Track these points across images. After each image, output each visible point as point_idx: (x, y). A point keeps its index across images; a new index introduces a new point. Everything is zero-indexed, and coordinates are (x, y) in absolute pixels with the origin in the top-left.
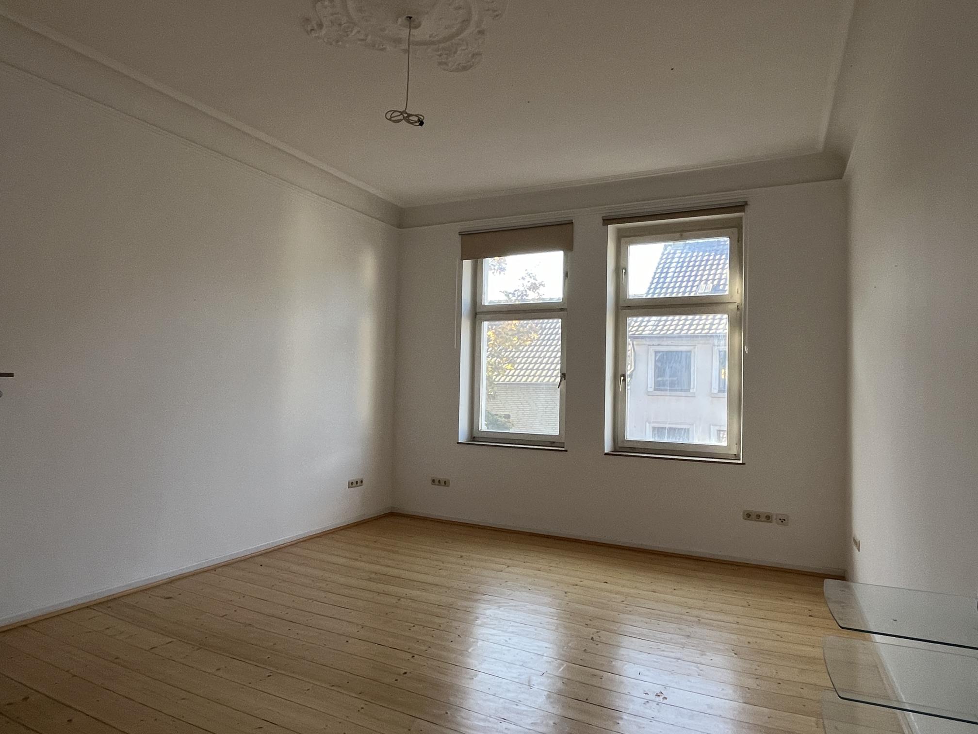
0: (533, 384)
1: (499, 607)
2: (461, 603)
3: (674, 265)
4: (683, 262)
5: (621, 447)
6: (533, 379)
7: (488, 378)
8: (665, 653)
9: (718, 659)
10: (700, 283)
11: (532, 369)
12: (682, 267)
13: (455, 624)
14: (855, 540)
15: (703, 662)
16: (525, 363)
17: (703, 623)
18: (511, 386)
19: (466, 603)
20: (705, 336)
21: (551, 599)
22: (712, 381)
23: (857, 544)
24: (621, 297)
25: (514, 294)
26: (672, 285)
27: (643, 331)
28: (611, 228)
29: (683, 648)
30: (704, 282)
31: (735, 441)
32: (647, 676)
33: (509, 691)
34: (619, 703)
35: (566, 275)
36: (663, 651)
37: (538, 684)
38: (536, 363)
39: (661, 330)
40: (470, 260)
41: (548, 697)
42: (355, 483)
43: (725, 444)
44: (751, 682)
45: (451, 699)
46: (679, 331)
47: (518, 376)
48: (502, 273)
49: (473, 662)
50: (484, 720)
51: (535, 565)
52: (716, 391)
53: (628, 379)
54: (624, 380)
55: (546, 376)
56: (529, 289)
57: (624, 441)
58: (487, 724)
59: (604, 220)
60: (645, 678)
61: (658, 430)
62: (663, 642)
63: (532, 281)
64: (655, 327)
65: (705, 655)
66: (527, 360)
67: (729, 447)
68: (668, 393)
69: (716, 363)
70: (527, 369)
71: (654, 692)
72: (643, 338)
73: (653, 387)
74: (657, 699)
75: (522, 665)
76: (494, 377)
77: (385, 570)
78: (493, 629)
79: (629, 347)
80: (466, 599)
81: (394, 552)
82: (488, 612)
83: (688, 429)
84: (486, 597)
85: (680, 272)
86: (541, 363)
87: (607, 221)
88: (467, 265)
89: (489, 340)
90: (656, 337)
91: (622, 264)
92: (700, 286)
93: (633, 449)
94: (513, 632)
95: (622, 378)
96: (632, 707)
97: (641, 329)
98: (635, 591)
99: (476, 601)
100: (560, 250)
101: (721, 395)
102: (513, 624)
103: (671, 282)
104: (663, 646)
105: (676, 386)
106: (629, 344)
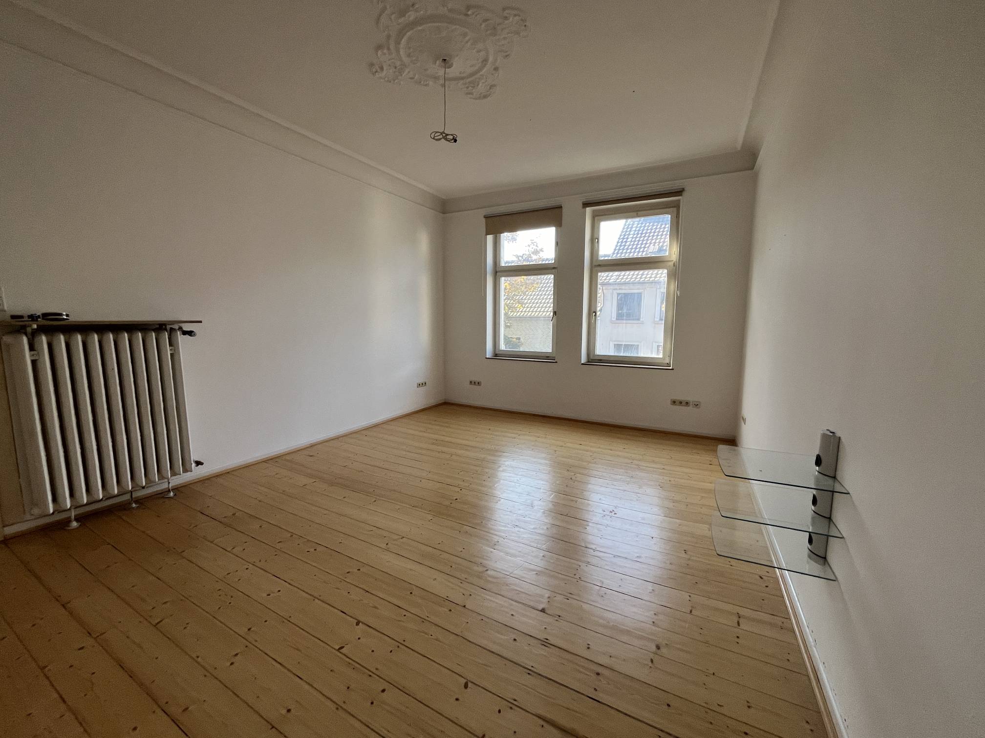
0: (535, 317)
1: (514, 460)
2: (489, 457)
3: (632, 233)
4: (639, 230)
5: (592, 359)
6: (535, 314)
7: (506, 314)
8: (616, 487)
9: (649, 491)
10: (649, 246)
11: (535, 307)
12: (638, 234)
13: (487, 470)
14: (743, 418)
15: (640, 492)
16: (530, 303)
17: (641, 469)
18: (521, 319)
19: (493, 458)
20: (652, 282)
21: (546, 455)
22: (655, 313)
23: (744, 420)
24: (594, 259)
25: (522, 257)
26: (630, 247)
27: (610, 279)
28: (589, 210)
29: (628, 484)
30: (652, 244)
31: (668, 353)
32: (604, 500)
33: (520, 510)
34: (586, 516)
35: (557, 244)
36: (615, 486)
37: (537, 506)
38: (537, 303)
39: (622, 279)
40: (492, 235)
41: (544, 513)
42: (421, 385)
43: (661, 356)
44: (671, 505)
45: (485, 514)
46: (634, 279)
47: (525, 312)
48: (514, 242)
49: (498, 493)
50: (505, 526)
51: (535, 434)
52: (658, 320)
53: (598, 314)
54: (595, 315)
55: (544, 312)
56: (533, 253)
57: (594, 355)
58: (506, 529)
59: (583, 204)
60: (603, 502)
61: (618, 347)
62: (616, 480)
63: (535, 247)
64: (618, 277)
65: (641, 488)
66: (531, 301)
67: (664, 358)
68: (624, 321)
69: (659, 301)
70: (531, 307)
71: (608, 510)
72: (610, 284)
73: (615, 317)
74: (611, 514)
75: (528, 495)
76: (509, 313)
77: (442, 438)
78: (510, 473)
79: (600, 291)
80: (495, 456)
81: (447, 427)
82: (507, 463)
83: (638, 345)
84: (504, 454)
85: (636, 238)
86: (541, 303)
87: (586, 205)
88: (490, 238)
89: (505, 289)
90: (618, 284)
91: (596, 236)
92: (650, 247)
93: (600, 361)
94: (522, 475)
95: (594, 314)
96: (596, 518)
97: (608, 278)
98: (600, 450)
99: (500, 456)
100: (552, 226)
101: (660, 322)
102: (522, 470)
103: (630, 245)
104: (615, 483)
105: (631, 316)
106: (600, 289)
